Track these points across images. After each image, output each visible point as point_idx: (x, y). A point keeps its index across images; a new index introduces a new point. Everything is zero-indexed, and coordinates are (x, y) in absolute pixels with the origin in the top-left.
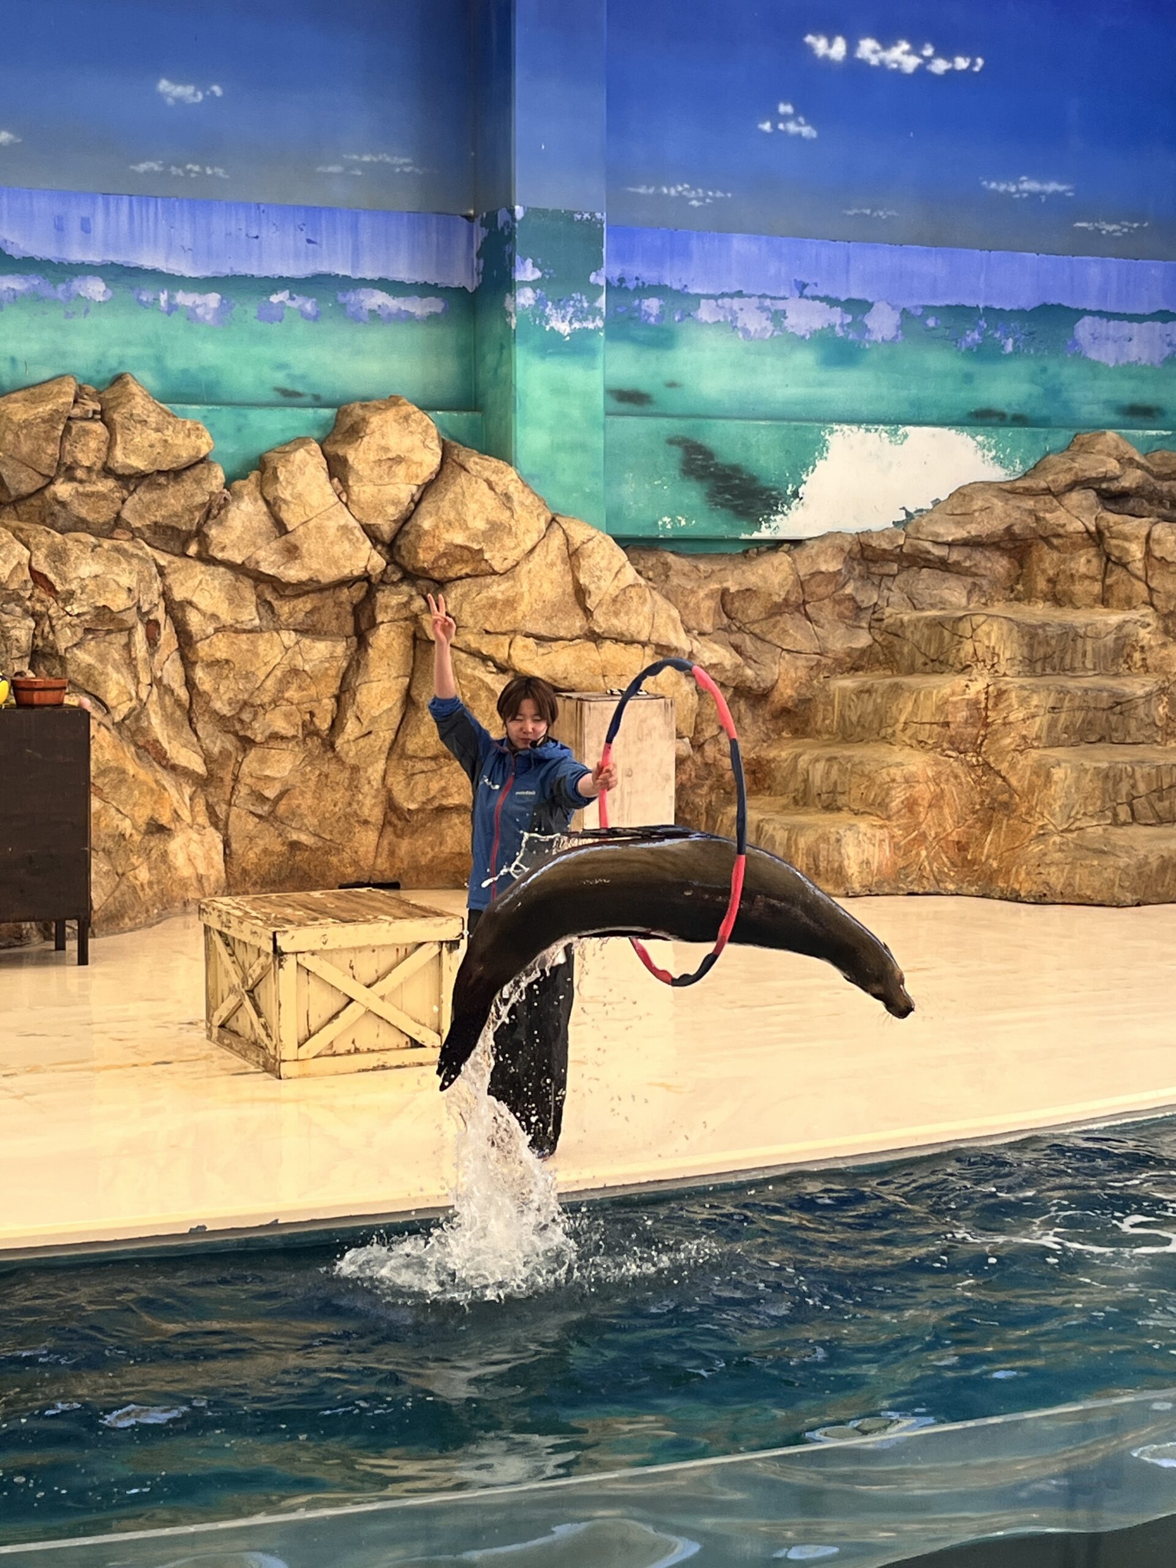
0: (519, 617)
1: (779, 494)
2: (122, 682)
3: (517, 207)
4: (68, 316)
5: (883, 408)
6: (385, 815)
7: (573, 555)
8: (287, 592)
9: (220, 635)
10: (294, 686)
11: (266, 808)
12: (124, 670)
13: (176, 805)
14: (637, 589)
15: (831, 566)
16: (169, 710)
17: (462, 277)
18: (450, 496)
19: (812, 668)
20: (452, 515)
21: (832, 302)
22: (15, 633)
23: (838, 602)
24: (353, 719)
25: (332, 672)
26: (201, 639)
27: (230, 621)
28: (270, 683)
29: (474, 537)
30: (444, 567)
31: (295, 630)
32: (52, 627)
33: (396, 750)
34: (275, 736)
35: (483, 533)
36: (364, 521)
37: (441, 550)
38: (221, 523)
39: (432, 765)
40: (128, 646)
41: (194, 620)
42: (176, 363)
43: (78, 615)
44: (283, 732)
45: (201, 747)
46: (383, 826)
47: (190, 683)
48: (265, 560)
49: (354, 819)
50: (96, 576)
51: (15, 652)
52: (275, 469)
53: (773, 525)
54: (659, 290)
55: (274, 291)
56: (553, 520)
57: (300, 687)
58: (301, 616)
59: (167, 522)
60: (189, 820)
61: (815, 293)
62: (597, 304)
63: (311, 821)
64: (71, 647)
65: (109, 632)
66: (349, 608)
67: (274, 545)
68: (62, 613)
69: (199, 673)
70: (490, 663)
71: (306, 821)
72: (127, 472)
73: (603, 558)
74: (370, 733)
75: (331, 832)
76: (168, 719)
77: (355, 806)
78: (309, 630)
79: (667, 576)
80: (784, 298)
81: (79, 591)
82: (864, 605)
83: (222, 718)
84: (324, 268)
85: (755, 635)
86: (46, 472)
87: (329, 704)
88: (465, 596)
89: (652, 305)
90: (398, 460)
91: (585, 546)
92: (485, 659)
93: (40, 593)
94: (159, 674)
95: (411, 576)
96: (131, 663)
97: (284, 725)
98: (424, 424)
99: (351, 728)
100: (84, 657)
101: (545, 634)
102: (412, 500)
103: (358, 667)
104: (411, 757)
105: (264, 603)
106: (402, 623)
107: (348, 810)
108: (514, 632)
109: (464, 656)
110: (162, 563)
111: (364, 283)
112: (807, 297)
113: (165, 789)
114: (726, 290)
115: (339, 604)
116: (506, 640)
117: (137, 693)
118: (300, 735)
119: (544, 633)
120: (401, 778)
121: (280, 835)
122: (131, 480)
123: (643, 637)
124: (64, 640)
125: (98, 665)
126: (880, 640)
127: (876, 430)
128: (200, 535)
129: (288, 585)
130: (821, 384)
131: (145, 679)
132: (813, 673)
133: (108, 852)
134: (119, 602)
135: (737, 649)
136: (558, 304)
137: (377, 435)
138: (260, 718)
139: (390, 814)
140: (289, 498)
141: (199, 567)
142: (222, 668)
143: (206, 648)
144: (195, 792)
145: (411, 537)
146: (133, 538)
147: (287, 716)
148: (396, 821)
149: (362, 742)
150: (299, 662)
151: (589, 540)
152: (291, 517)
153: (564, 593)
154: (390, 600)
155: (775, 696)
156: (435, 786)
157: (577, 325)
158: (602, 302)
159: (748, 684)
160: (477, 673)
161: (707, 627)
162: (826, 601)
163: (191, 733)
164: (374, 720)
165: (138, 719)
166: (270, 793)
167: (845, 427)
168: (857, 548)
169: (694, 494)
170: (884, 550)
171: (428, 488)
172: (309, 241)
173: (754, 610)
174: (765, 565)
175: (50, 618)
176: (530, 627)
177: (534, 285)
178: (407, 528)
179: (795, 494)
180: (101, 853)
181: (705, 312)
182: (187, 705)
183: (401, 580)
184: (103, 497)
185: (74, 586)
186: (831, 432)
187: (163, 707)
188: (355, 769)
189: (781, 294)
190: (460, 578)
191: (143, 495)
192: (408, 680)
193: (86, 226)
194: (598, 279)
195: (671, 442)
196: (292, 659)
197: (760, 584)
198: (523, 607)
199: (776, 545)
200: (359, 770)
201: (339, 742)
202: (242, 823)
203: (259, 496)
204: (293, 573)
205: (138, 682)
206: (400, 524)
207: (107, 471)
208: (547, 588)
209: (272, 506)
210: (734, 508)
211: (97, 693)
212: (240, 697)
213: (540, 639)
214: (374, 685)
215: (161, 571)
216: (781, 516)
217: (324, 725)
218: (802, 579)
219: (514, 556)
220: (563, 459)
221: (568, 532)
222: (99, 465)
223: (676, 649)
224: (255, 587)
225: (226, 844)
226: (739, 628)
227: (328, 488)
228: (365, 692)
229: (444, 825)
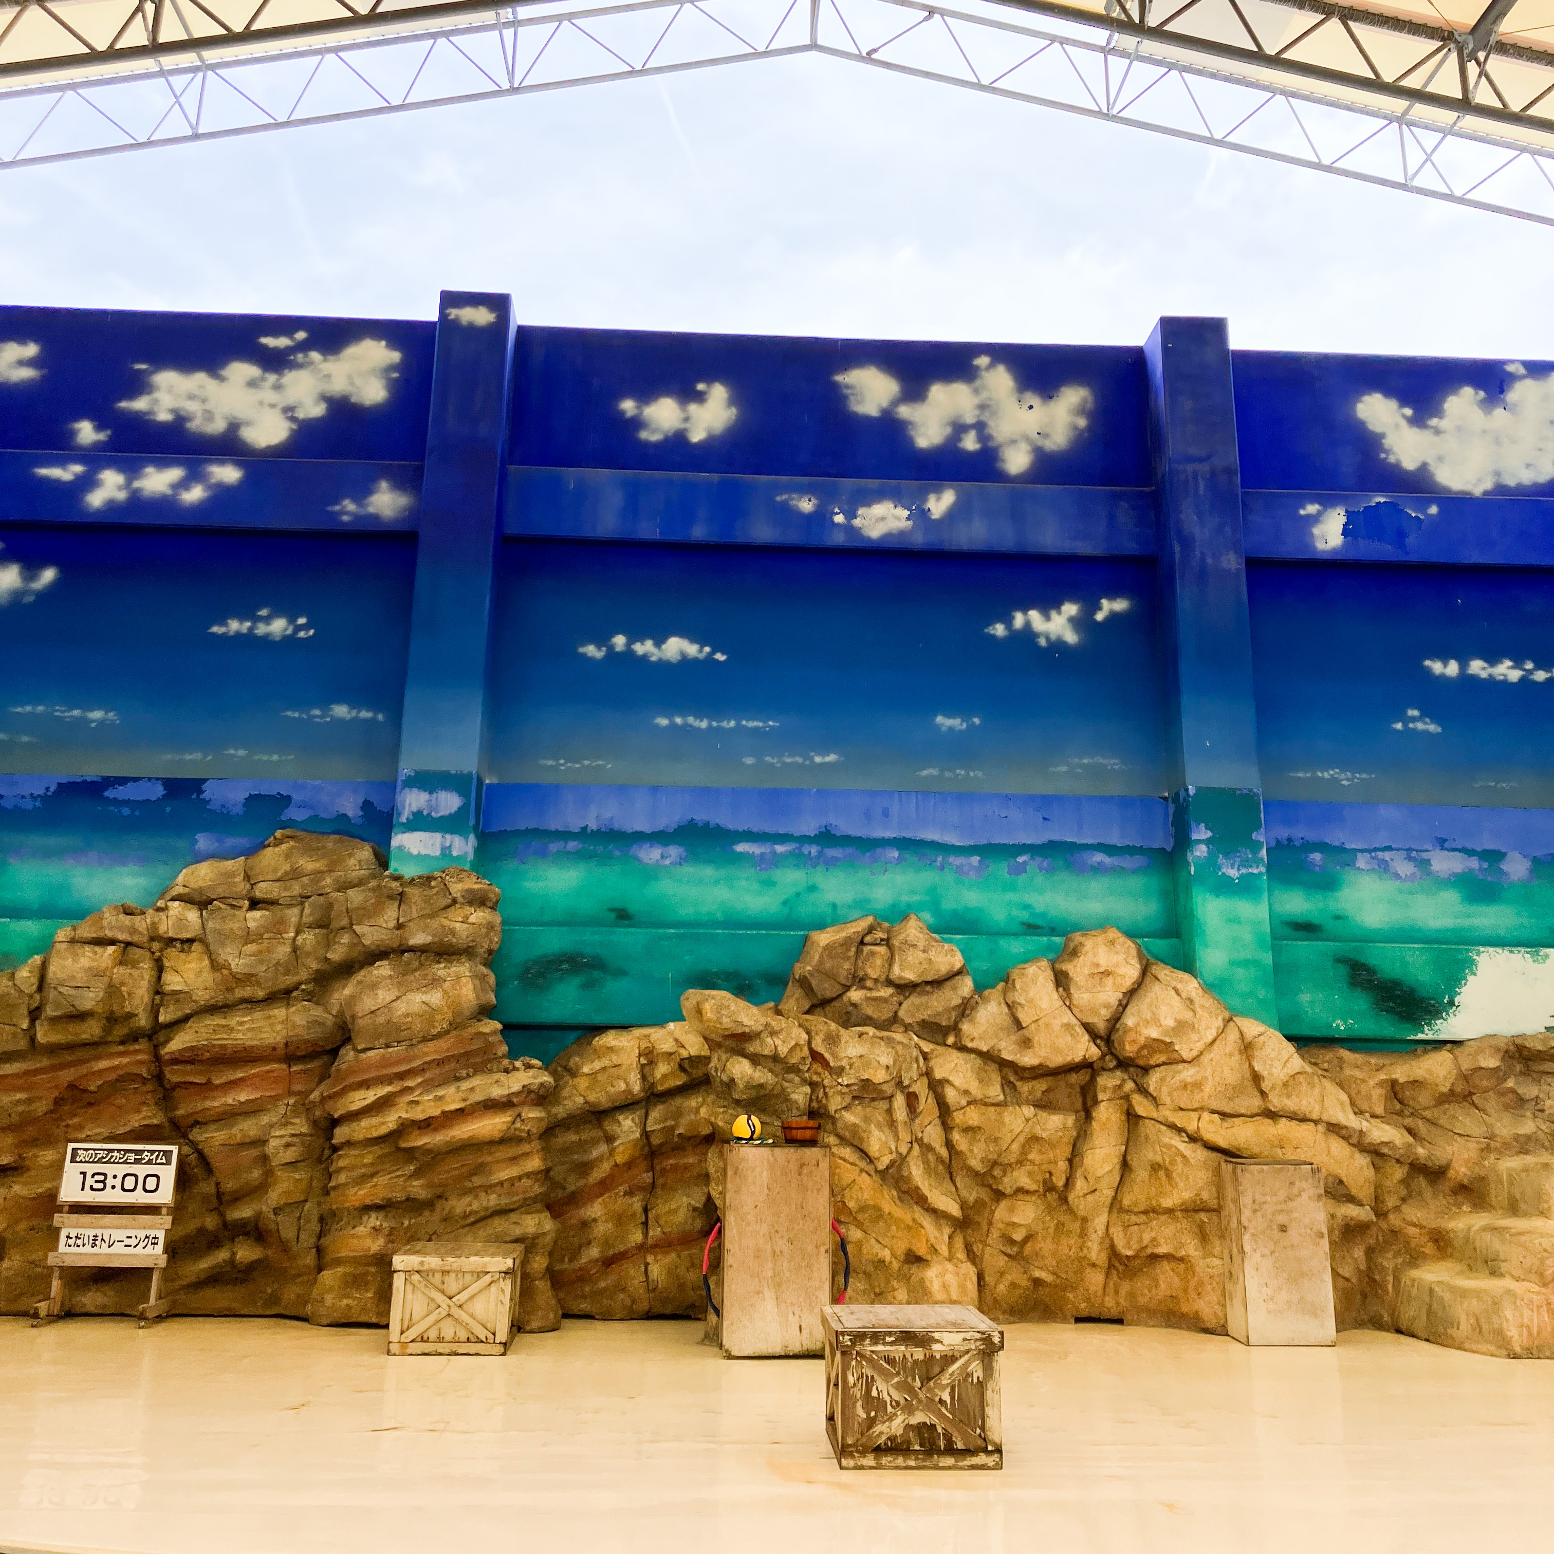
0: (1206, 1097)
1: (1437, 1002)
2: (883, 1138)
3: (1190, 787)
4: (873, 874)
5: (1525, 935)
6: (1110, 1259)
7: (1247, 1048)
8: (1026, 1075)
9: (972, 1107)
10: (1035, 1151)
11: (1015, 1249)
12: (886, 1129)
13: (933, 1240)
14: (1304, 1076)
15: (1492, 1062)
16: (932, 1165)
17: (1161, 840)
18: (1148, 1000)
19: (1482, 1150)
20: (1149, 1016)
21: (1470, 852)
22: (794, 1096)
23: (1502, 1094)
24: (1083, 1179)
25: (1065, 1140)
26: (957, 1110)
27: (979, 1096)
28: (1015, 1147)
29: (1166, 1033)
30: (1146, 1057)
31: (1034, 1106)
32: (825, 1094)
33: (1115, 1205)
34: (1020, 1190)
35: (1173, 1029)
36: (1085, 1020)
37: (1142, 1042)
38: (972, 1021)
39: (1143, 1218)
40: (889, 1111)
41: (951, 1095)
42: (948, 905)
43: (848, 1086)
44: (1027, 1187)
45: (959, 1196)
46: (1109, 1267)
47: (949, 1144)
48: (1005, 1048)
49: (1084, 1263)
50: (861, 1056)
51: (794, 1111)
52: (1014, 980)
53: (1436, 1028)
54: (1323, 847)
55: (1020, 854)
56: (1231, 1019)
57: (1040, 1151)
58: (1039, 1094)
59: (932, 1020)
60: (946, 1254)
61: (1454, 846)
62: (1260, 855)
63: (1051, 1262)
64: (840, 1110)
65: (873, 1100)
66: (1078, 1089)
67: (1014, 1038)
68: (835, 1083)
69: (956, 1136)
70: (1184, 1134)
71: (1046, 1261)
72: (902, 982)
73: (1273, 1050)
74: (1095, 1190)
75: (1067, 1273)
76: (929, 1170)
77: (1085, 1251)
78: (1044, 1105)
79: (1341, 1068)
80: (1427, 851)
81: (848, 1067)
82: (1528, 1097)
83: (977, 1174)
84: (1056, 838)
85: (1428, 1120)
86: (844, 982)
87: (1063, 1165)
88: (1162, 1079)
89: (1317, 857)
90: (1107, 973)
91: (1256, 1040)
92: (1180, 1130)
93: (817, 1067)
94: (920, 1135)
95: (1124, 1064)
96: (892, 1124)
97: (1028, 1181)
98: (1127, 946)
99: (1080, 1185)
100: (850, 1117)
101: (1229, 1111)
102: (1120, 1005)
103: (1086, 1136)
104: (1127, 1211)
105: (1007, 1084)
106: (1118, 1102)
107: (1080, 1254)
108: (1202, 1109)
109: (1164, 1128)
110: (926, 1050)
111: (1086, 847)
112: (1448, 850)
113: (922, 1227)
114: (1377, 846)
115: (1071, 1086)
116: (1194, 1115)
117: (896, 1148)
118: (1041, 1190)
119: (1227, 1110)
120: (1120, 1229)
121: (1025, 1272)
122: (905, 988)
123: (1315, 1116)
124: (834, 1104)
125: (862, 1124)
126: (1543, 1127)
127: (1519, 952)
128: (955, 1028)
129: (1024, 1069)
130: (1469, 916)
131: (905, 1136)
132: (1484, 1154)
133: (867, 1275)
134: (879, 1076)
135: (1410, 1131)
136: (1226, 855)
137: (1090, 954)
138: (1009, 1174)
139: (1113, 1259)
140: (1023, 1002)
141: (955, 1054)
142: (975, 1132)
143: (961, 1117)
144: (953, 1232)
145: (1121, 1032)
146: (906, 1031)
147: (1030, 1174)
148: (1118, 1265)
149: (1090, 1198)
150: (1038, 1131)
151: (1259, 1035)
152: (1025, 1017)
153: (1243, 1077)
154: (1107, 1082)
155: (1451, 1174)
156: (1147, 1237)
157: (1243, 871)
158: (1264, 853)
159: (1423, 1161)
160: (1173, 1142)
161: (1379, 1110)
162: (1491, 1093)
163: (951, 1184)
164: (1098, 1179)
165: (900, 1169)
166: (1018, 1236)
167: (1491, 949)
168: (1512, 1048)
169: (1361, 1002)
170: (1539, 1051)
171: (1132, 993)
172: (1045, 819)
173: (1424, 1098)
174: (1430, 1061)
175: (824, 1087)
176: (1214, 1105)
177: (1207, 842)
178: (1118, 1026)
179: (1452, 1003)
180: (861, 1275)
181: (1362, 861)
182: (948, 1161)
183: (1116, 1067)
184: (885, 1000)
185: (844, 1063)
186: (1478, 954)
187: (926, 1162)
188: (1085, 1220)
189: (1425, 847)
190: (1159, 1065)
191: (914, 1000)
192: (1124, 1147)
193: (886, 813)
194: (1259, 836)
195: (1339, 960)
196: (1032, 1127)
197: (1427, 1076)
198: (1208, 1089)
199: (1439, 1044)
200: (1087, 1221)
201: (1071, 1197)
202: (994, 1259)
203: (1002, 1001)
204: (1028, 1059)
205: (898, 1140)
206: (1113, 1022)
207: (889, 983)
208: (1227, 1071)
209: (1011, 1007)
210: (1398, 1014)
211: (862, 1147)
212: (990, 1157)
213: (1224, 1115)
214: (1098, 1151)
215: (926, 1056)
216: (1441, 1021)
217: (1060, 1182)
218: (1465, 1073)
219: (1199, 1046)
220: (1240, 973)
221: (1242, 1029)
222: (883, 978)
223: (1346, 1127)
224: (1001, 1071)
225: (980, 1277)
226: (1412, 1114)
227: (1055, 996)
228: (1090, 1157)
229: (1158, 1271)
